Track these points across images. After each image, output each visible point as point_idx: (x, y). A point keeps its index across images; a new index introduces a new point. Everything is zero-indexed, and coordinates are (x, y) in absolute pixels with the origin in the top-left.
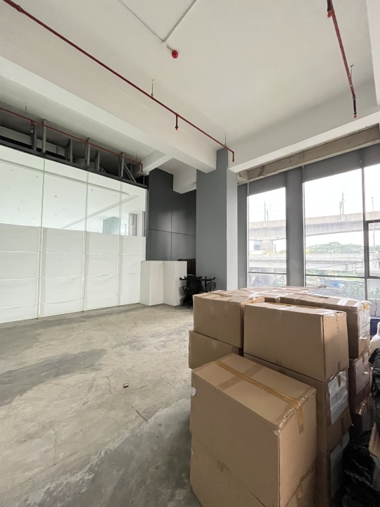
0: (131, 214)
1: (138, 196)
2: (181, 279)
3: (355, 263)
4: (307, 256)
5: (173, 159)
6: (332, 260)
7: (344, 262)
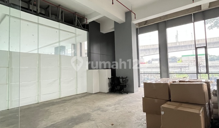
0: (73, 44)
1: (81, 35)
2: (109, 78)
3: (185, 67)
4: (170, 65)
5: (105, 16)
6: (174, 66)
7: (180, 67)
